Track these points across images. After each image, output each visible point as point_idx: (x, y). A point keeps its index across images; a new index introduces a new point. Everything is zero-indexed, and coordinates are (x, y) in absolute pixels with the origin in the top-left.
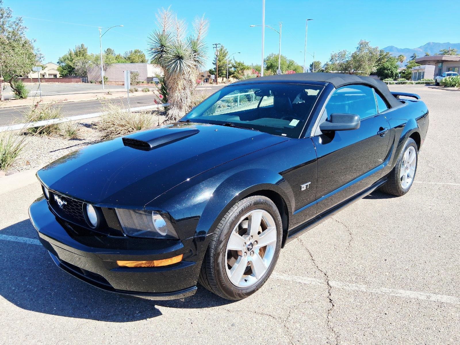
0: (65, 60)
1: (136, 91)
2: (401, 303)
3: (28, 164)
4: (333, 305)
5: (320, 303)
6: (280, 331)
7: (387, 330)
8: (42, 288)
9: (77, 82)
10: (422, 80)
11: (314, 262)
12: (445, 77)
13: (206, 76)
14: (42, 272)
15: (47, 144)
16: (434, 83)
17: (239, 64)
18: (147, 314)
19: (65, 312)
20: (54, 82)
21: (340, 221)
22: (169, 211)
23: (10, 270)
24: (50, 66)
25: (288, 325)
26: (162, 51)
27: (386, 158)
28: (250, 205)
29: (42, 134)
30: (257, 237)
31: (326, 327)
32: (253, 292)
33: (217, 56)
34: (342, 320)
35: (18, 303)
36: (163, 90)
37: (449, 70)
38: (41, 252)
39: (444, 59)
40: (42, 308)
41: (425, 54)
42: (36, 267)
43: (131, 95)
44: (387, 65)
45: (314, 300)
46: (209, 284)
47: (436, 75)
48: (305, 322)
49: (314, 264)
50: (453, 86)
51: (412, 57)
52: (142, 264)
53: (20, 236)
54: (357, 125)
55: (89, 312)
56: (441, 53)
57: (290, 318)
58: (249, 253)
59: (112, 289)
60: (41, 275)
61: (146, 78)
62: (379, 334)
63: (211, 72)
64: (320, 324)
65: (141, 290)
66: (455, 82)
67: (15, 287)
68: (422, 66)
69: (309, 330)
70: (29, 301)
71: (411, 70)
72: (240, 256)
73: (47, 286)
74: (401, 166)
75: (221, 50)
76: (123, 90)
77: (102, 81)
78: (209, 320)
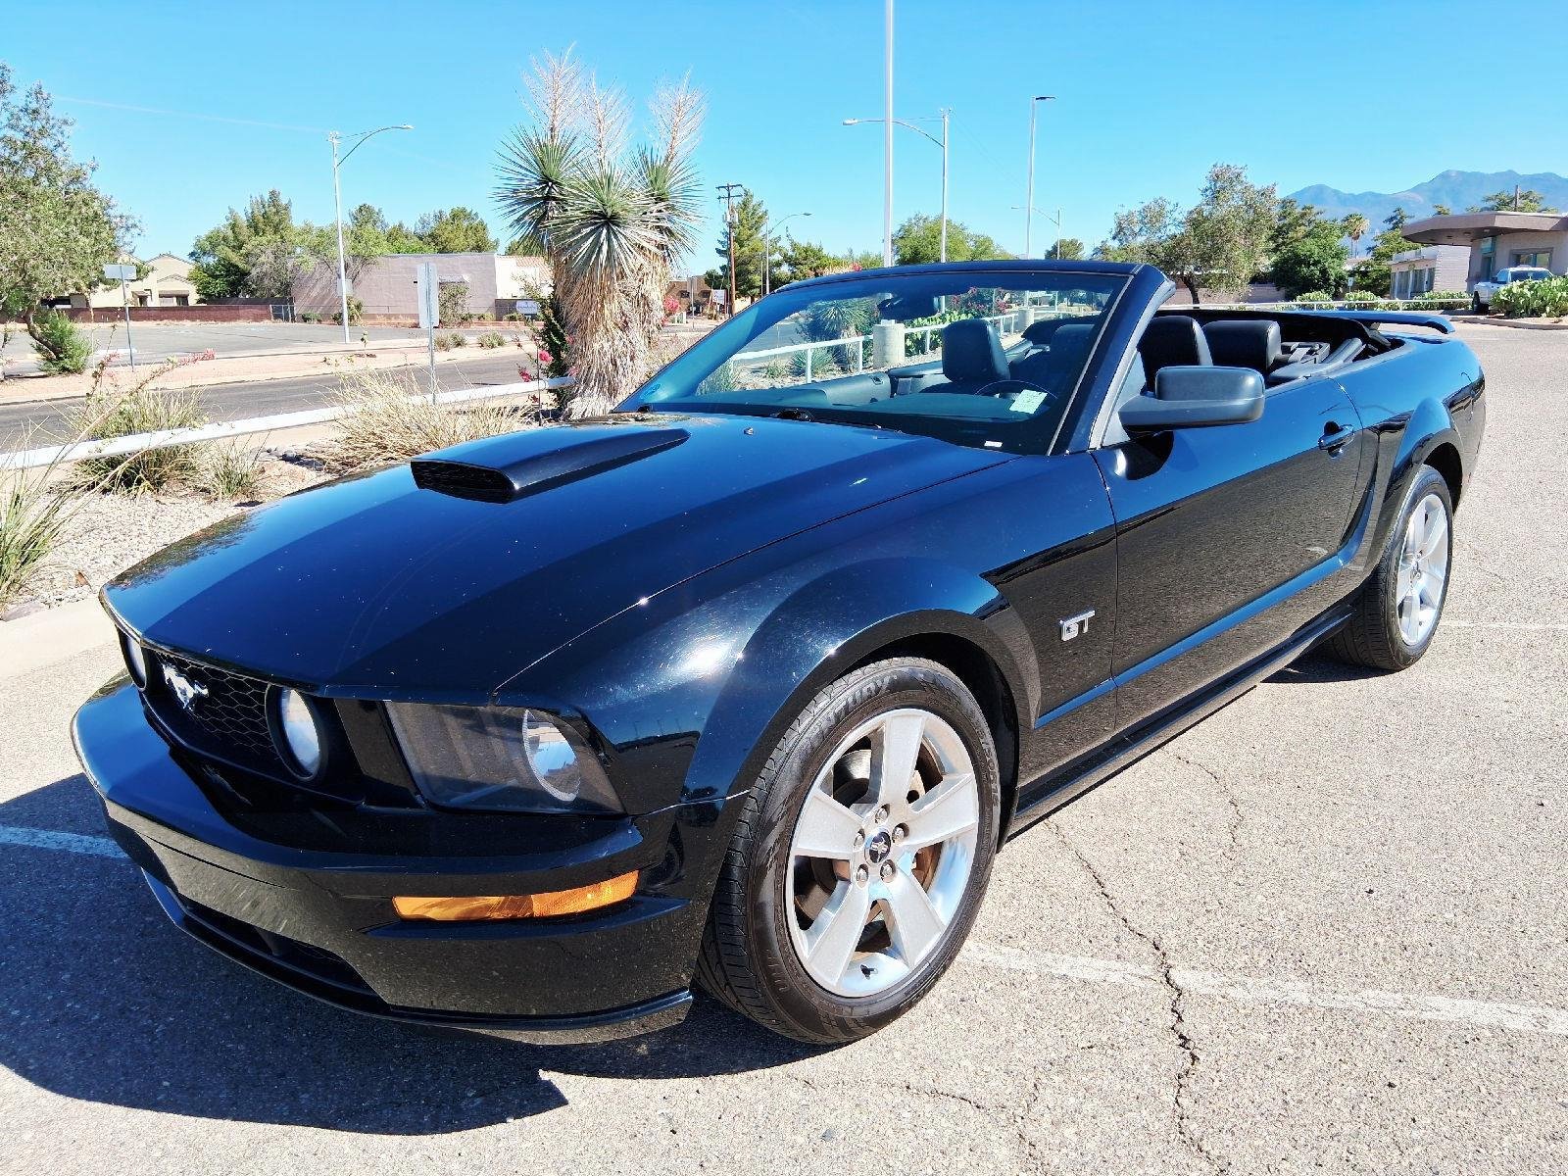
0: (214, 246)
1: (458, 344)
2: (1442, 1042)
3: (82, 581)
4: (1194, 1058)
5: (1146, 1050)
6: (1003, 1153)
7: (1403, 1146)
8: (122, 1011)
9: (257, 318)
10: (1426, 295)
11: (1111, 901)
12: (1504, 283)
13: (694, 291)
14: (121, 953)
15: (149, 518)
16: (1470, 307)
17: (806, 252)
18: (508, 1101)
19: (205, 1096)
20: (180, 319)
21: (1191, 759)
22: (586, 707)
23: (5, 946)
24: (164, 268)
25: (1031, 1132)
26: (547, 198)
27: (1348, 531)
28: (878, 690)
29: (134, 487)
30: (904, 811)
31: (1173, 1136)
32: (894, 1013)
33: (731, 225)
34: (1232, 1110)
35: (31, 1068)
36: (549, 337)
37: (1517, 264)
38: (119, 883)
39: (1499, 222)
40: (118, 1083)
41: (1436, 210)
42: (99, 936)
43: (441, 357)
44: (1309, 247)
45: (1121, 1039)
46: (728, 984)
47: (1473, 279)
48: (1095, 1121)
49: (1111, 910)
50: (1535, 313)
51: (1391, 219)
52: (488, 907)
53: (44, 828)
54: (1253, 407)
55: (294, 1094)
56: (1489, 204)
57: (1037, 1108)
58: (874, 869)
59: (375, 1004)
60: (119, 962)
61: (492, 302)
62: (1375, 1160)
63: (712, 280)
64: (1151, 1128)
65: (486, 1007)
66: (1542, 300)
67: (21, 1007)
68: (1427, 251)
69: (1113, 1149)
70: (71, 1057)
71: (1390, 262)
72: (843, 879)
73: (139, 1004)
74: (1398, 564)
75: (745, 205)
76: (415, 342)
77: (341, 314)
78: (737, 1118)
